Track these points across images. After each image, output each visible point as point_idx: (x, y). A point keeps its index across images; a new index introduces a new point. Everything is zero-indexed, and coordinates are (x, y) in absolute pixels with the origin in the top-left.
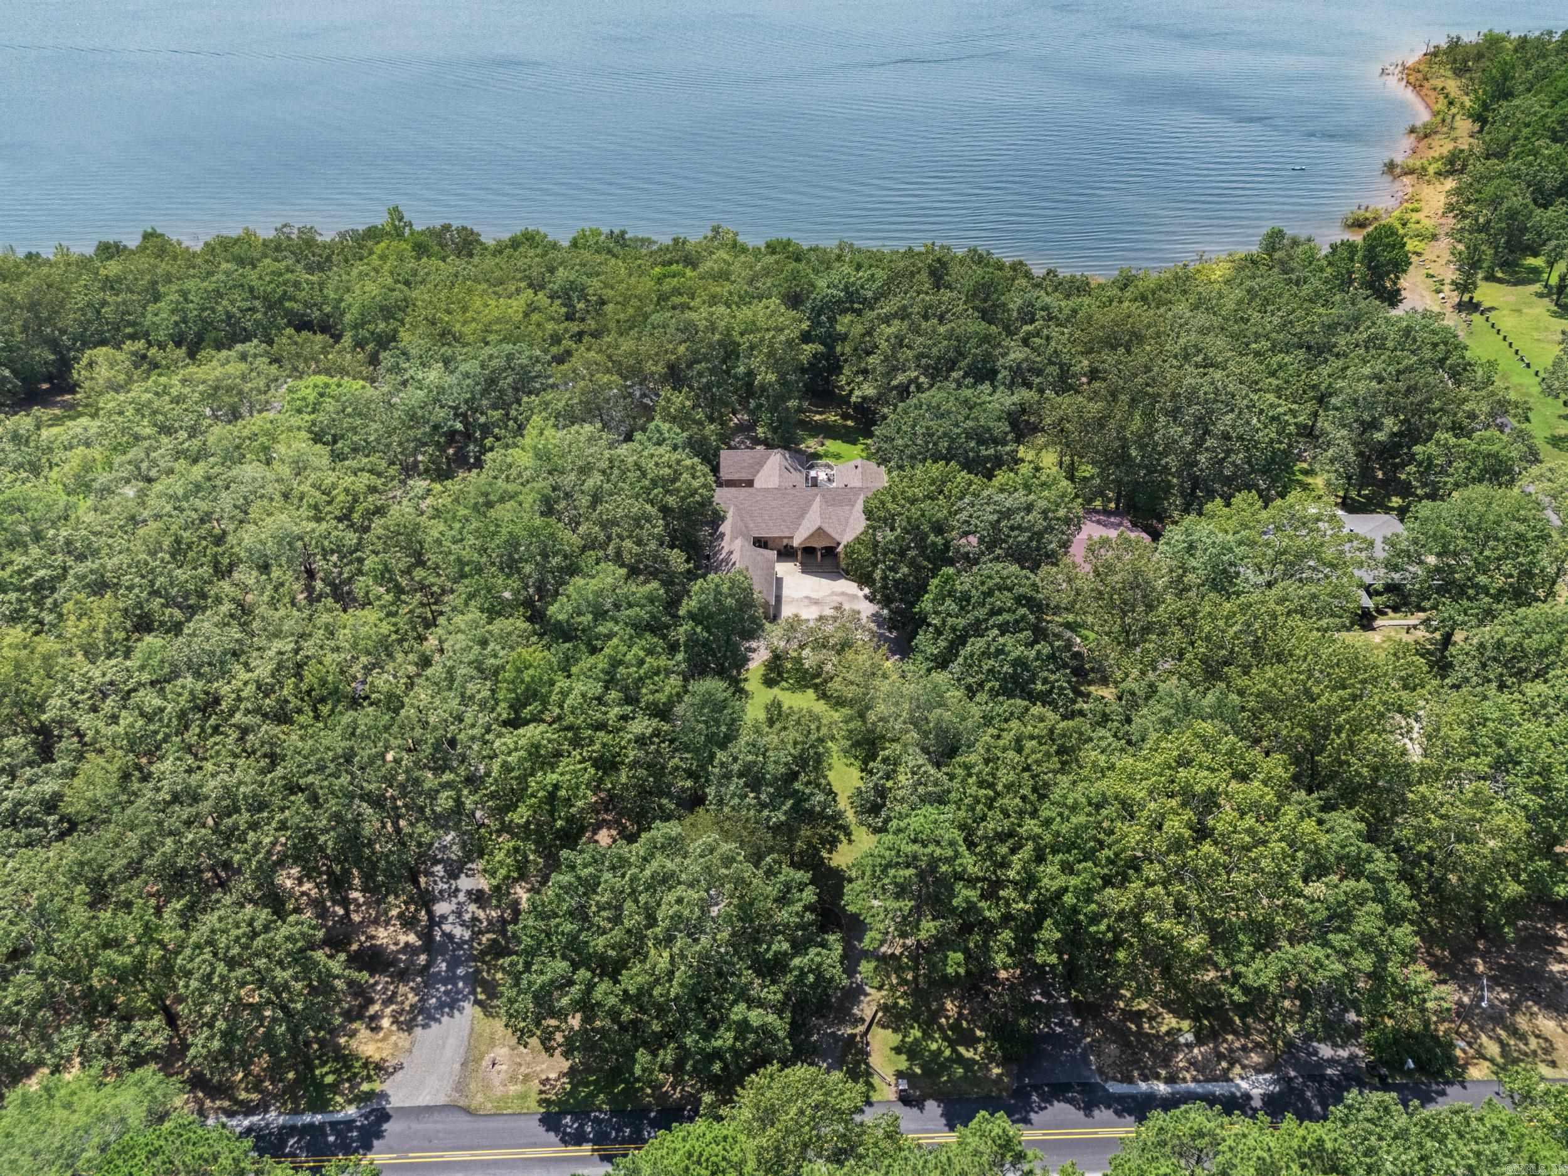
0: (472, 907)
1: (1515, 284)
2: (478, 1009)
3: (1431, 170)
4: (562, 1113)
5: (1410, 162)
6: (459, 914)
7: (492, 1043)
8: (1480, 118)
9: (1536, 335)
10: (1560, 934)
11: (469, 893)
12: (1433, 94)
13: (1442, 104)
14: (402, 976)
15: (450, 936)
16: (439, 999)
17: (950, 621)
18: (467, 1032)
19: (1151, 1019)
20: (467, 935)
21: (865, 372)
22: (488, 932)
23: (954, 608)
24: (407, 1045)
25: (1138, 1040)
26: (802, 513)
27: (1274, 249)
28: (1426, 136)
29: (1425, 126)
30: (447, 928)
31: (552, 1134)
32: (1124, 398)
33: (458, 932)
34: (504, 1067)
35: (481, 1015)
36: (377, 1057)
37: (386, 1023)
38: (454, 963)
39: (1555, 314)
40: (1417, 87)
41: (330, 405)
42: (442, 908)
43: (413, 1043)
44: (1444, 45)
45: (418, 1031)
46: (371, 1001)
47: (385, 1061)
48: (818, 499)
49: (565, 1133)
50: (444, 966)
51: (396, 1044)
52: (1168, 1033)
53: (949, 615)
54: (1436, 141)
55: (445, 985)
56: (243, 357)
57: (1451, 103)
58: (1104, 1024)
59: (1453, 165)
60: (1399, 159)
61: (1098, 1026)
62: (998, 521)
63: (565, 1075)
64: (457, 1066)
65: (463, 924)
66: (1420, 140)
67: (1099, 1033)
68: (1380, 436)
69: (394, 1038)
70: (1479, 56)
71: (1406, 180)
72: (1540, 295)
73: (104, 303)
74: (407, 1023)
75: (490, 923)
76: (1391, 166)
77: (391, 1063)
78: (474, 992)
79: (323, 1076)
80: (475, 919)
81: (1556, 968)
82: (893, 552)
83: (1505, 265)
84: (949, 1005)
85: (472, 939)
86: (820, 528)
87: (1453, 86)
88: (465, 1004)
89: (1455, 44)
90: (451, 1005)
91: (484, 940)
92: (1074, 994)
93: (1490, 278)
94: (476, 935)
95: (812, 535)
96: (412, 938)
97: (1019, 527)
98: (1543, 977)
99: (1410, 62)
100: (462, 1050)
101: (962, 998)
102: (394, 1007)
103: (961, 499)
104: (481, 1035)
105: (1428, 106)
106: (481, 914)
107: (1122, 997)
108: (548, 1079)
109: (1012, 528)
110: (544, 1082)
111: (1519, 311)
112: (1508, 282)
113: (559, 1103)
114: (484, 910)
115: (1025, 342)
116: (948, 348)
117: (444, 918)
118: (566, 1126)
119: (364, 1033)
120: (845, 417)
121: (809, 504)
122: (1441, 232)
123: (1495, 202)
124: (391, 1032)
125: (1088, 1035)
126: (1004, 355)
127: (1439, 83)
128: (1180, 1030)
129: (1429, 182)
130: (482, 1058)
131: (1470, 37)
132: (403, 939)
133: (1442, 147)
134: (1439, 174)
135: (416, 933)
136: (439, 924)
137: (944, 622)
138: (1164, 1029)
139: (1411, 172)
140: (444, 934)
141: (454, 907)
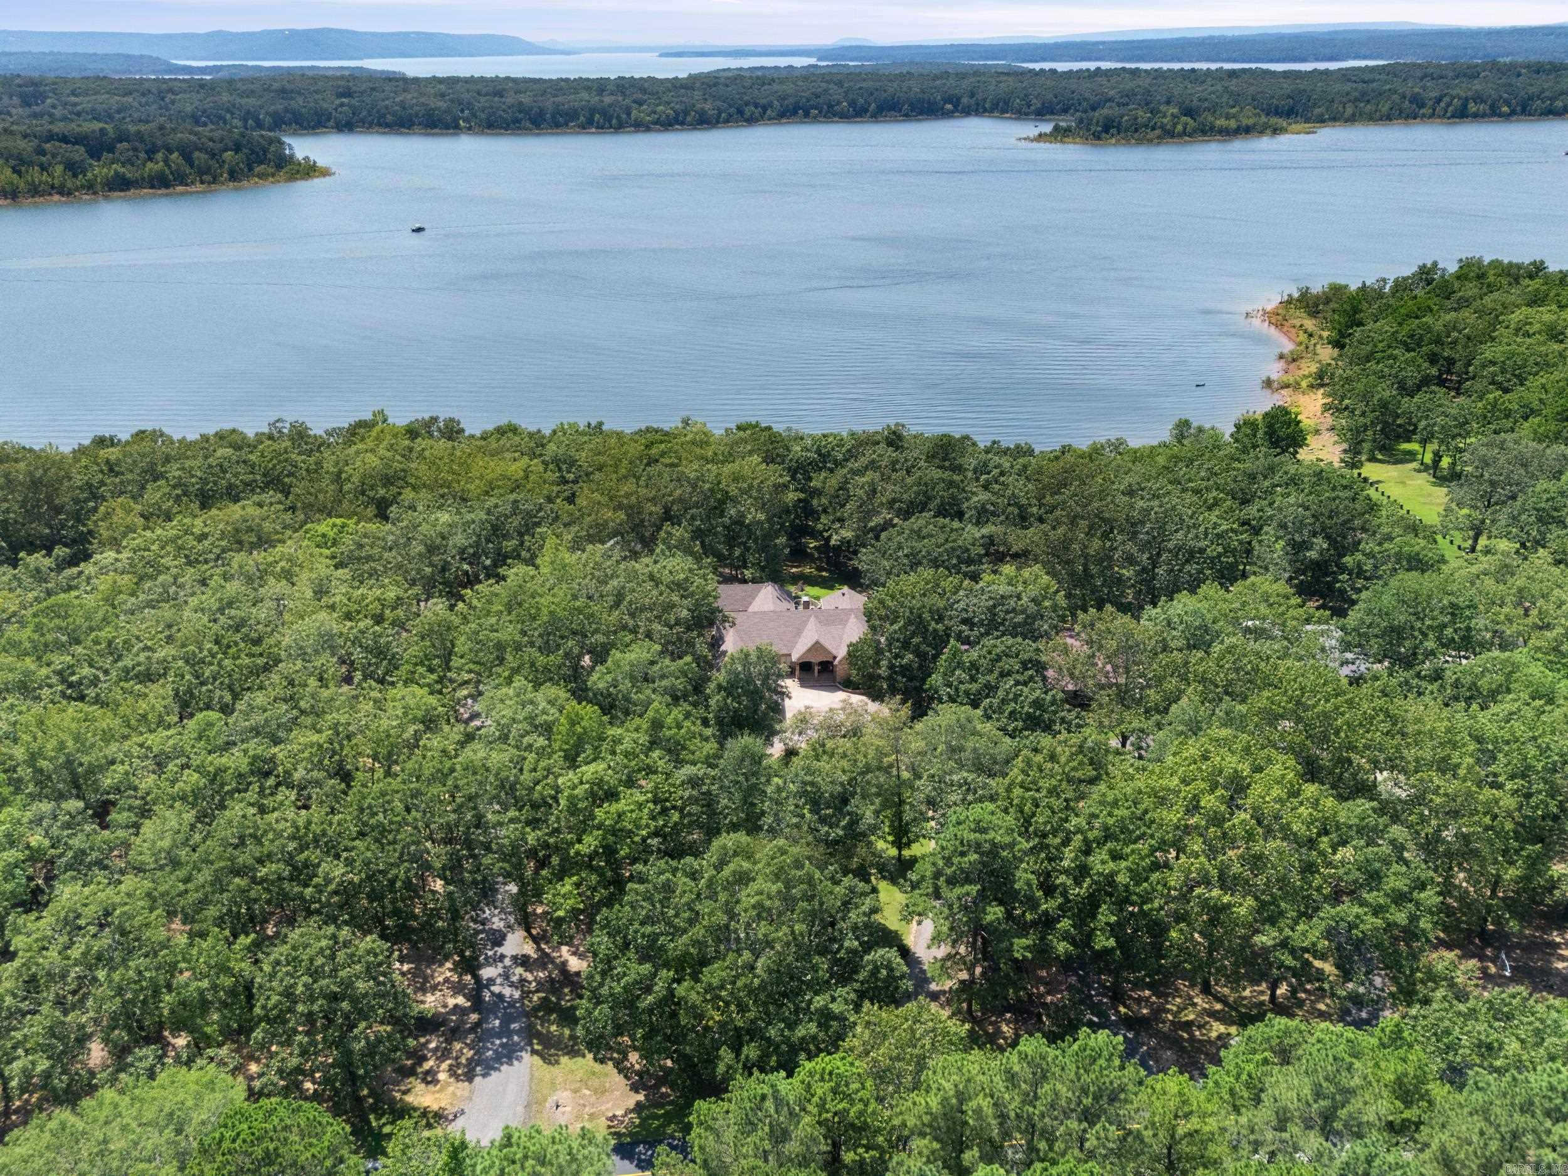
0: (519, 970)
1: (1395, 463)
2: (536, 1058)
3: (1304, 384)
4: (636, 1143)
5: (1285, 379)
6: (506, 976)
7: (553, 1086)
8: (1338, 344)
9: (1422, 500)
10: (1558, 940)
11: (514, 958)
12: (1294, 331)
13: (1303, 337)
14: (455, 1033)
15: (500, 996)
16: (496, 1051)
17: (962, 687)
18: (527, 1078)
19: (1200, 1027)
20: (517, 994)
21: (841, 520)
22: (537, 991)
23: (965, 676)
24: (466, 1094)
25: (1192, 1046)
26: (799, 633)
27: (1183, 437)
28: (1294, 360)
29: (1292, 352)
30: (496, 989)
31: (627, 1162)
32: (1083, 524)
33: (507, 991)
34: (568, 1109)
35: (541, 1062)
36: (435, 1107)
37: (442, 1076)
38: (507, 1020)
39: (1434, 484)
40: (1279, 326)
41: (348, 540)
42: (487, 973)
43: (472, 1092)
44: (1296, 295)
45: (478, 1079)
46: (425, 1058)
47: (444, 1109)
48: (812, 619)
49: (640, 1160)
50: (497, 1022)
51: (454, 1094)
52: (1219, 1037)
53: (961, 682)
54: (1303, 364)
55: (500, 1038)
56: (260, 505)
57: (1311, 335)
58: (1157, 1034)
59: (1320, 380)
60: (1274, 376)
61: (1151, 1037)
62: (994, 606)
63: (631, 1111)
64: (520, 1109)
65: (512, 985)
66: (1288, 363)
67: (1153, 1042)
68: (1312, 554)
69: (451, 1089)
70: (1328, 301)
71: (1284, 392)
72: (1419, 471)
73: (102, 483)
74: (465, 1074)
75: (539, 983)
76: (1268, 383)
77: (451, 1110)
78: (531, 1044)
79: (381, 1127)
80: (523, 980)
81: (1560, 965)
82: (898, 640)
83: (1383, 449)
84: (1005, 1028)
85: (522, 998)
86: (817, 643)
87: (1310, 324)
88: (523, 1054)
89: (1305, 294)
90: (508, 1055)
91: (535, 999)
92: (1122, 1010)
93: (1372, 459)
94: (526, 994)
95: (809, 650)
96: (460, 1000)
97: (1014, 610)
98: (1551, 974)
99: (1269, 308)
100: (524, 1094)
101: (1016, 1021)
102: (449, 1062)
103: (955, 593)
104: (542, 1080)
105: (1290, 339)
106: (530, 977)
107: (1168, 1011)
108: (614, 1116)
109: (1007, 612)
110: (611, 1119)
111: (1403, 483)
112: (1389, 462)
113: (630, 1134)
114: (531, 972)
115: (986, 487)
116: (917, 494)
117: (491, 981)
118: (640, 1153)
119: (420, 1087)
120: (820, 569)
121: (805, 623)
122: (1323, 428)
123: (1365, 397)
124: (448, 1084)
125: (1143, 1044)
126: (968, 499)
127: (1297, 322)
128: (1229, 1034)
129: (1303, 393)
130: (545, 1100)
131: (1317, 287)
132: (451, 1002)
133: (1310, 367)
134: (1311, 386)
135: (464, 996)
136: (487, 986)
137: (957, 689)
138: (1214, 1034)
139: (1287, 386)
140: (493, 994)
141: (500, 970)
